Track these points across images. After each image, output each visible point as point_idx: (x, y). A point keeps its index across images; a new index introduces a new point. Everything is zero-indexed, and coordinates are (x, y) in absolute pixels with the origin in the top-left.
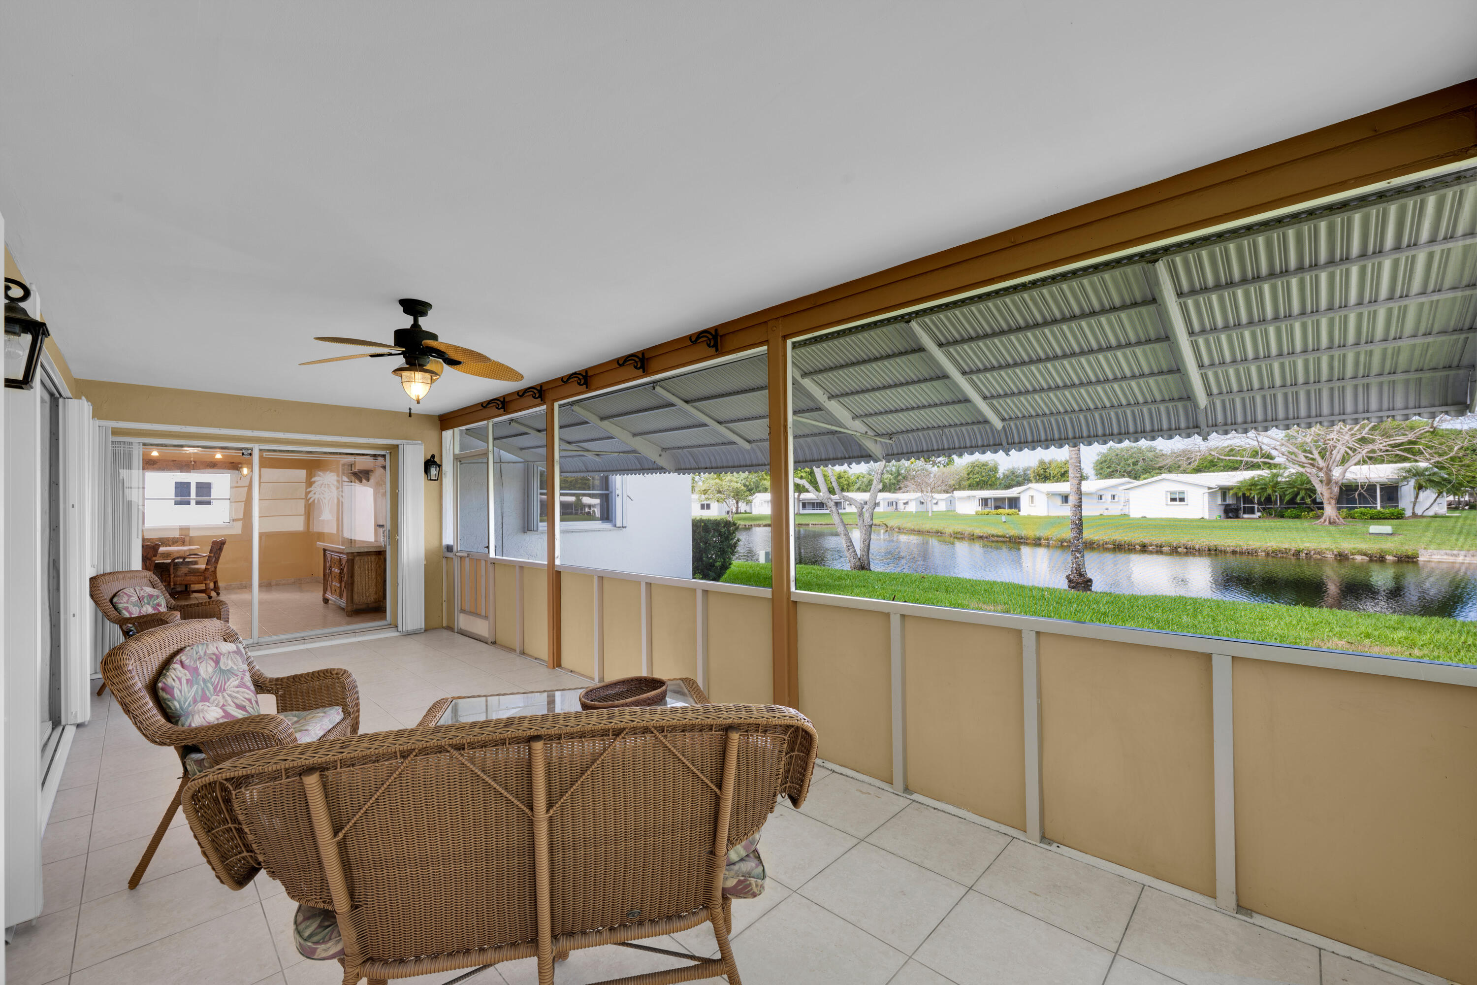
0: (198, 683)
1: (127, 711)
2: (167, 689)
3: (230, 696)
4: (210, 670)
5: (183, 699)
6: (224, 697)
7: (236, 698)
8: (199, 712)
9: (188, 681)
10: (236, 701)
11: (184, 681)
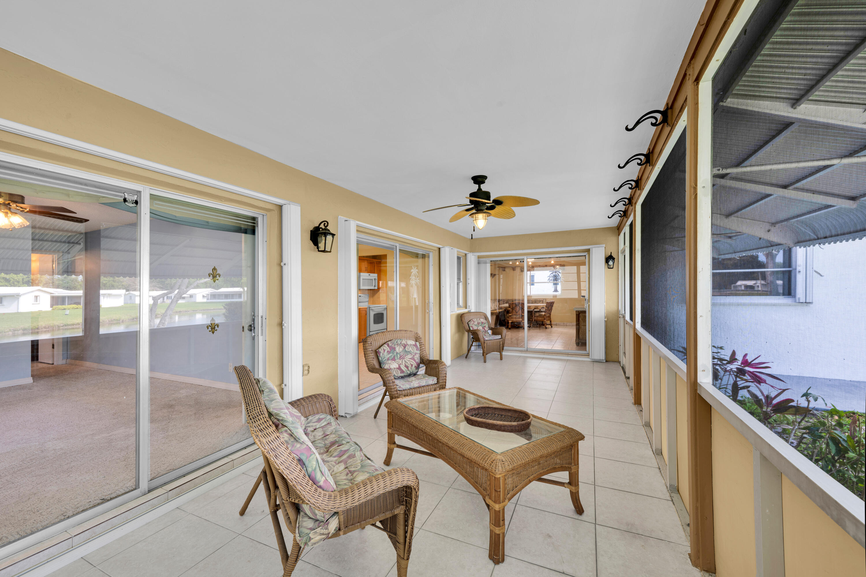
0: (393, 353)
1: (365, 357)
2: (380, 353)
3: (405, 361)
4: (401, 349)
5: (383, 357)
6: (402, 361)
7: (407, 363)
8: (388, 364)
9: (388, 351)
10: (406, 364)
11: (386, 351)
